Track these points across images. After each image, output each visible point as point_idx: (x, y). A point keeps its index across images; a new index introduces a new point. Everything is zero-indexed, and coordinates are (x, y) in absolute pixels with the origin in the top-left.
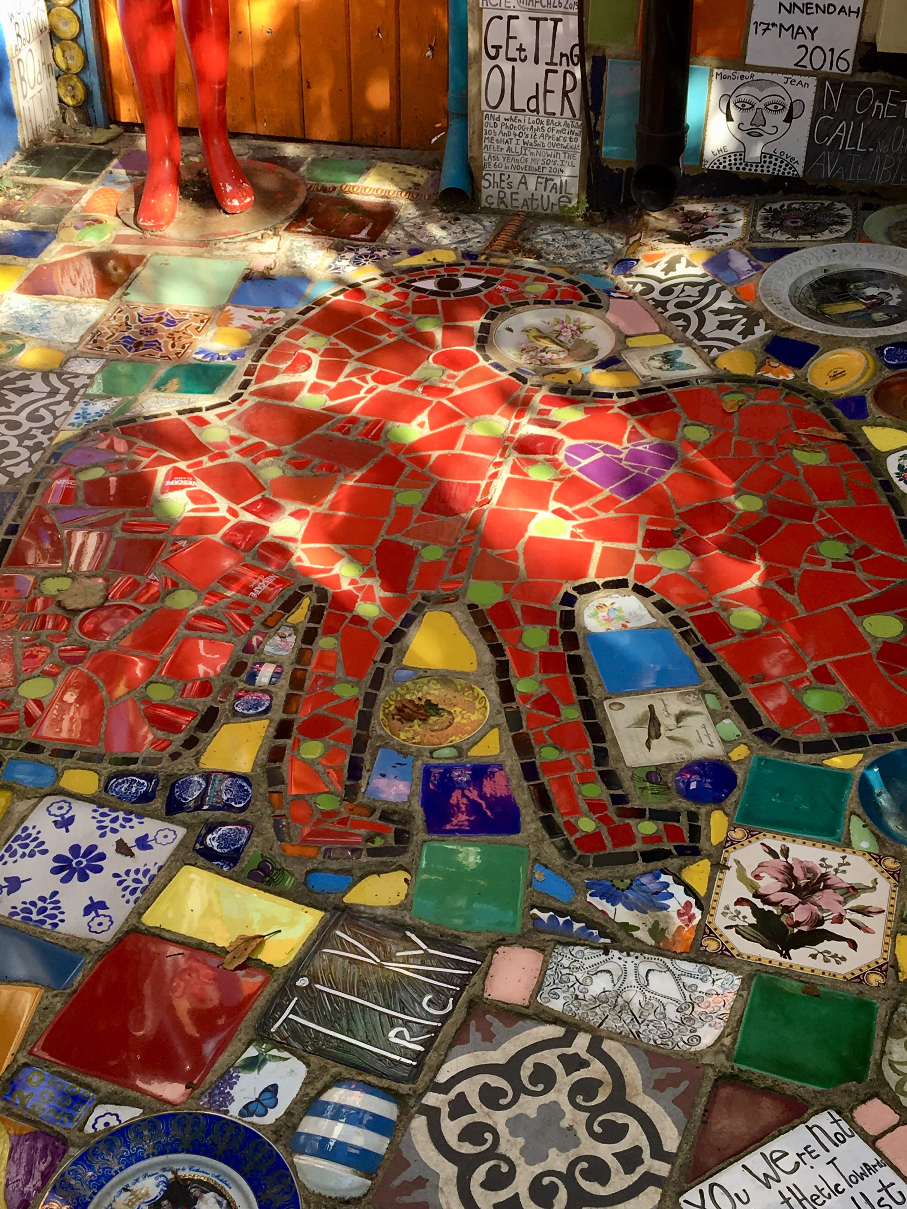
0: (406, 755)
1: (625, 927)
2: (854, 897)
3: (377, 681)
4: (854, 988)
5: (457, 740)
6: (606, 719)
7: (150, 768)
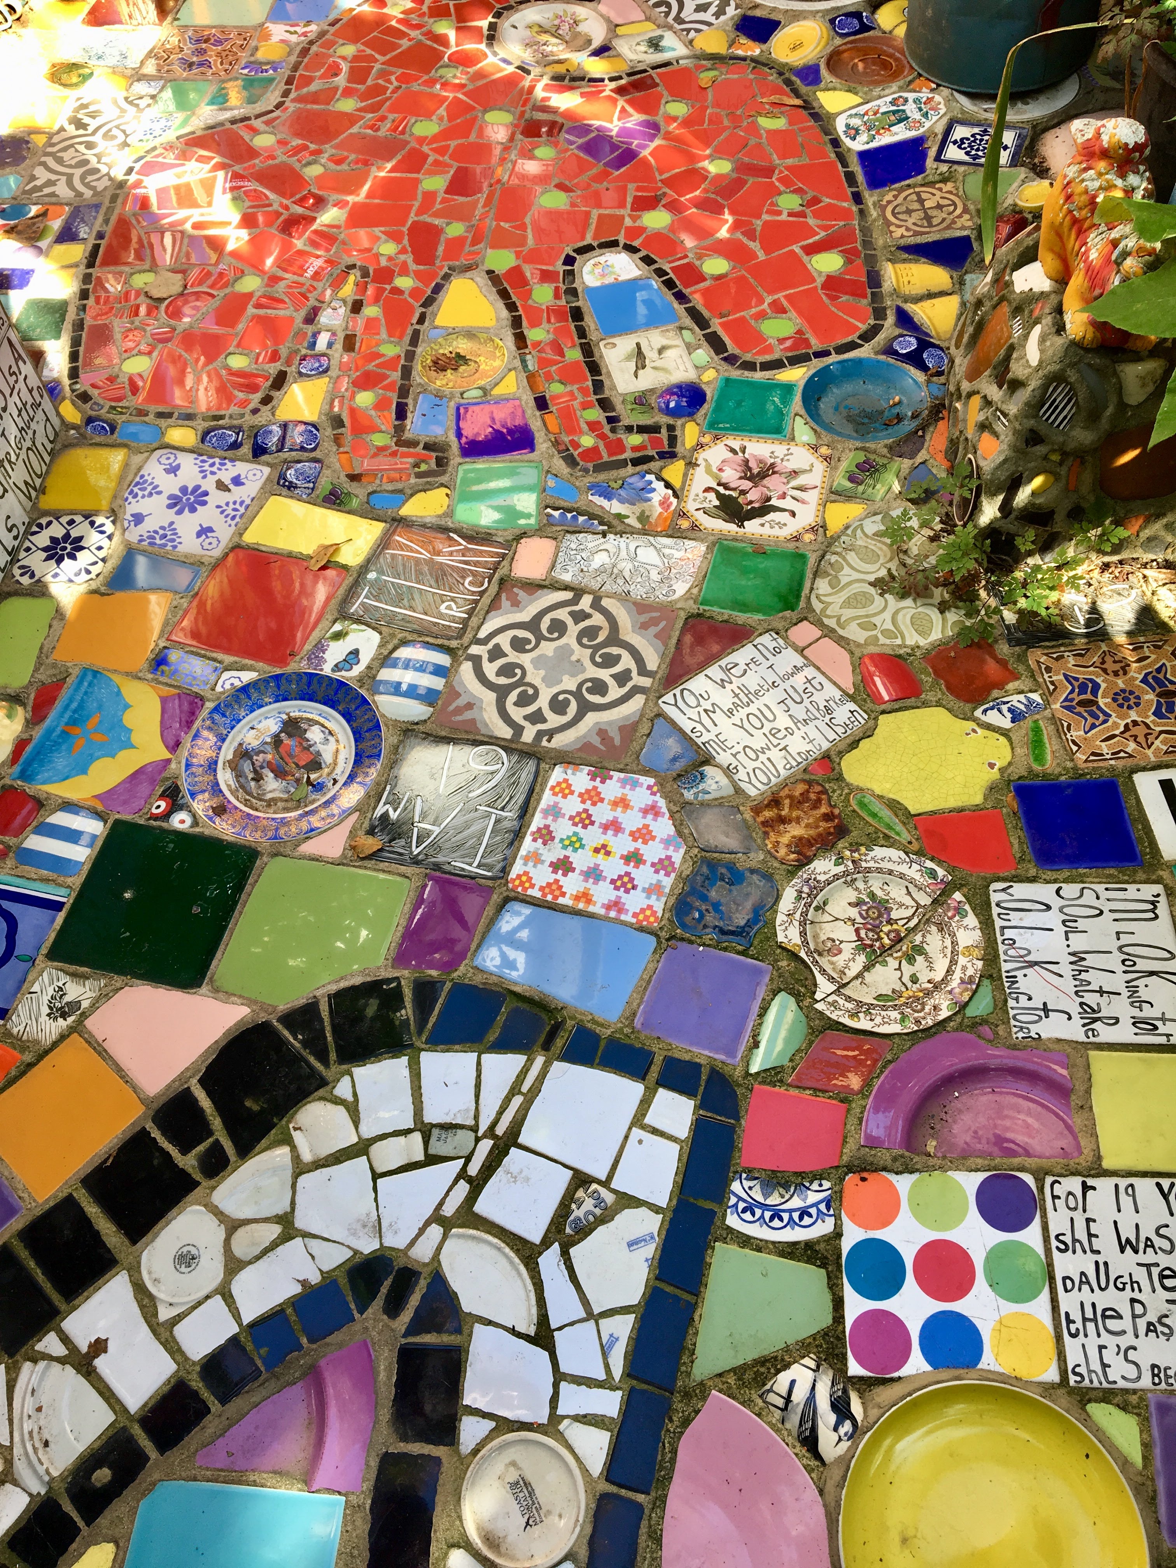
0: (441, 398)
1: (619, 517)
2: (794, 478)
3: (415, 339)
4: (792, 545)
5: (482, 383)
6: (601, 357)
7: (235, 422)
